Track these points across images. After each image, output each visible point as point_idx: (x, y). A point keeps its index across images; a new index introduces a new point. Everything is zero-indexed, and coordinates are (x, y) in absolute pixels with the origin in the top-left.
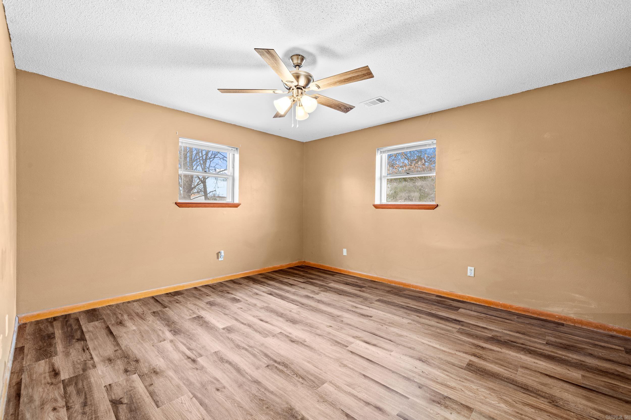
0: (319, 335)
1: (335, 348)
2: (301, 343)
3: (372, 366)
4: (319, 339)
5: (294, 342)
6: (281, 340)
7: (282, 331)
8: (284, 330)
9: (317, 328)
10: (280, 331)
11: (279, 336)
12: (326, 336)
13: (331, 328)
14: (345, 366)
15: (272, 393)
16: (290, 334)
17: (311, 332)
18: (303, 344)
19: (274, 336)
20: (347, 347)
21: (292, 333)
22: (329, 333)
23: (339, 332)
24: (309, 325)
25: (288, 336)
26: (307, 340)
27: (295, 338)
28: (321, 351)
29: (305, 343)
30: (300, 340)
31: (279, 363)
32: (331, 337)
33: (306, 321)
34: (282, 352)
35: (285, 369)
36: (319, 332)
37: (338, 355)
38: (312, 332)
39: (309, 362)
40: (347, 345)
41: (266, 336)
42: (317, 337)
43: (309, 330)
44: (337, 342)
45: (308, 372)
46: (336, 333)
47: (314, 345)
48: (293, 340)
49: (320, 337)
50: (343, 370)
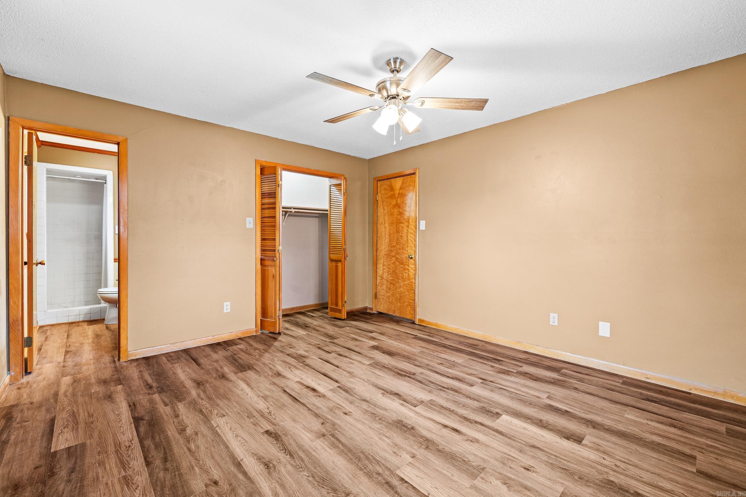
0: (364, 400)
1: (352, 386)
2: (387, 392)
3: (326, 372)
4: (367, 396)
5: (396, 394)
6: (411, 396)
7: (413, 408)
8: (411, 409)
9: (366, 412)
10: (417, 409)
11: (415, 402)
12: (356, 399)
13: (345, 411)
14: (349, 372)
15: (404, 361)
16: (402, 404)
17: (375, 406)
18: (385, 391)
19: (422, 402)
20: (339, 387)
21: (400, 405)
22: (351, 403)
23: (338, 404)
24: (377, 419)
25: (404, 401)
26: (381, 395)
27: (395, 398)
28: (367, 384)
29: (382, 391)
30: (388, 395)
31: (405, 376)
32: (351, 398)
33: (381, 425)
34: (405, 383)
35: (399, 372)
36: (365, 406)
37: (352, 380)
38: (373, 405)
39: (379, 376)
40: (338, 388)
41: (432, 402)
42: (368, 399)
43: (378, 409)
44: (346, 391)
45: (380, 370)
46: (343, 403)
47: (374, 389)
48: (397, 396)
49: (364, 398)
50: (351, 370)
